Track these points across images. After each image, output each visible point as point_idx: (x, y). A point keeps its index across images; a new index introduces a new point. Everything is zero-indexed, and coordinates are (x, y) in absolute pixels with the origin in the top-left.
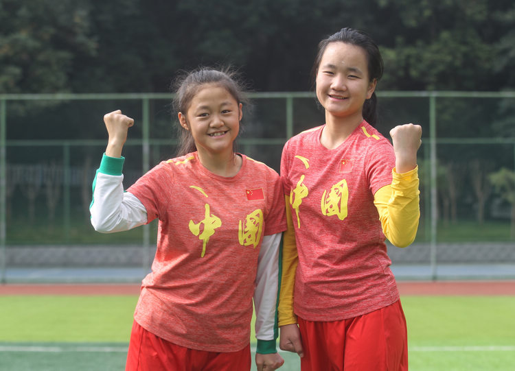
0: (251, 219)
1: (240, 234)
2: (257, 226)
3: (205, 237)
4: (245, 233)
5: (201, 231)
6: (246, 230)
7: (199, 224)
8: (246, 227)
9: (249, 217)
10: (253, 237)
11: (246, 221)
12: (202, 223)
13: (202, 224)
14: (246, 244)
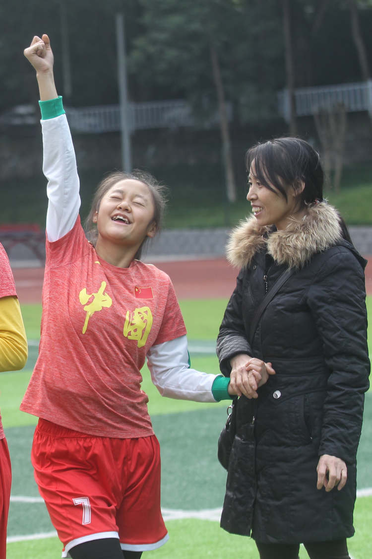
0: (139, 313)
1: (126, 324)
2: (144, 322)
3: (90, 310)
4: (132, 324)
5: (89, 303)
6: (133, 322)
7: (91, 296)
8: (133, 319)
9: (137, 310)
10: (139, 332)
11: (133, 314)
12: (93, 295)
13: (93, 297)
14: (129, 337)
